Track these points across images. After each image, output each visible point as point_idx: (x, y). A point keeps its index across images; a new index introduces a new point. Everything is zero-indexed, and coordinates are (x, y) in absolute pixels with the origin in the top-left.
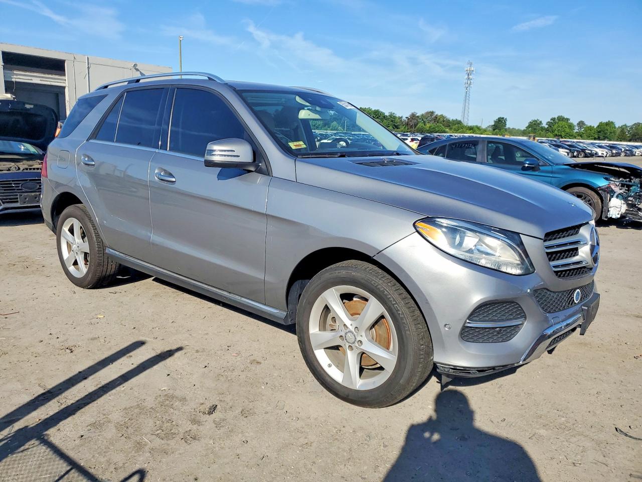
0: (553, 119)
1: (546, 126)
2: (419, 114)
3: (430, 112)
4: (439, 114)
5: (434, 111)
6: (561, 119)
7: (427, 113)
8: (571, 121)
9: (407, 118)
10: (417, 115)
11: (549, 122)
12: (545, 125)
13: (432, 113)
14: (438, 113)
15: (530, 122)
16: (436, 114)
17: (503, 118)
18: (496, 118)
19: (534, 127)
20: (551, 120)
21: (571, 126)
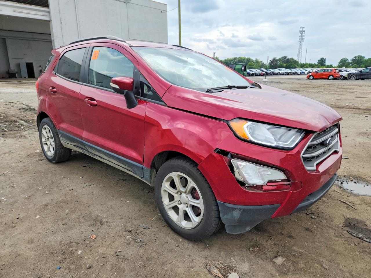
0: (355, 57)
2: (277, 58)
5: (287, 56)
6: (359, 57)
7: (283, 57)
9: (270, 61)
10: (276, 59)
11: (352, 59)
12: (350, 61)
13: (286, 57)
14: (289, 57)
15: (342, 60)
17: (324, 58)
19: (344, 63)
20: (354, 57)
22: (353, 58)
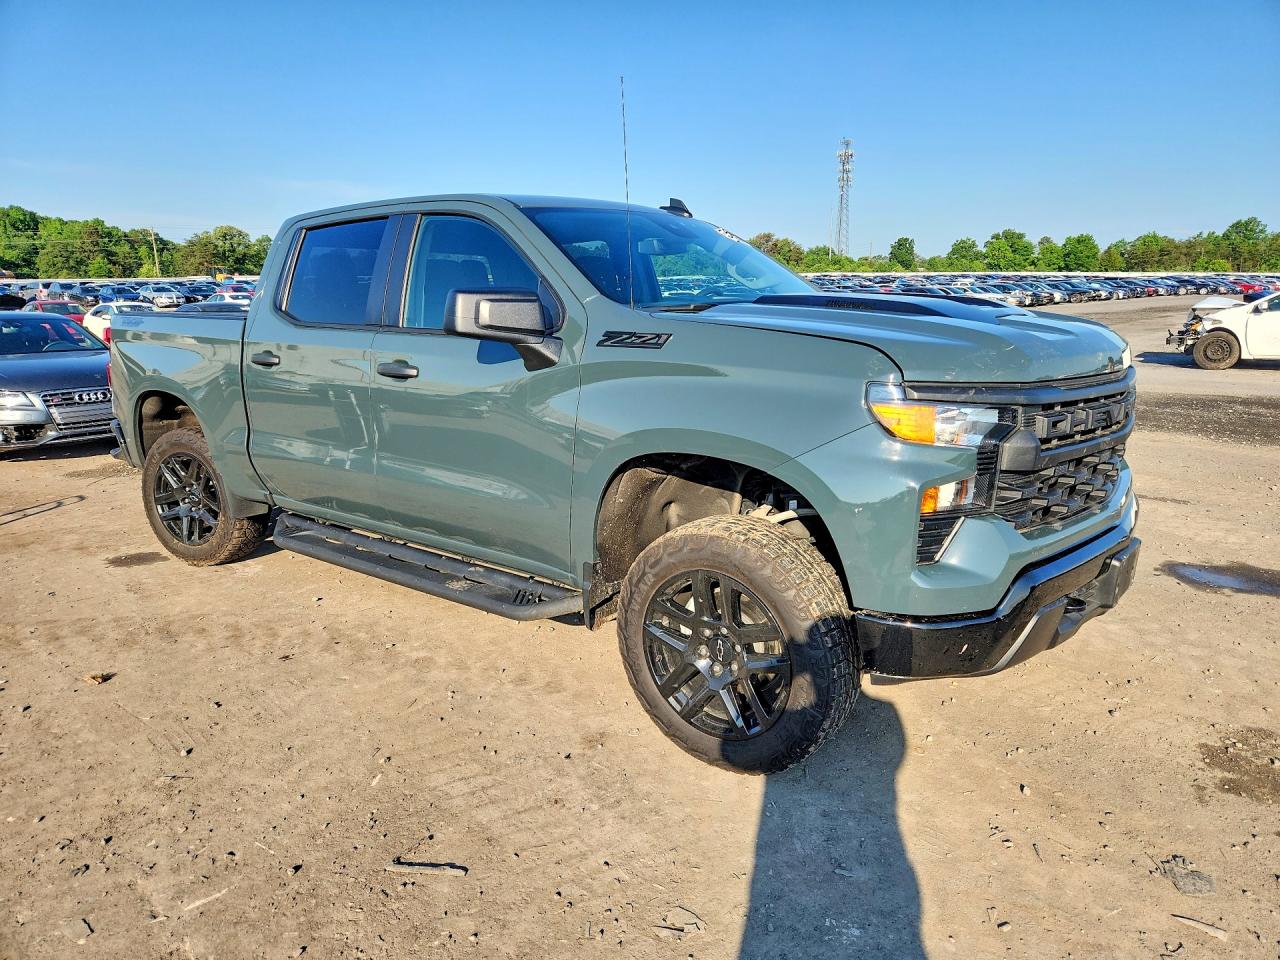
0: (996, 237)
1: (984, 251)
3: (765, 236)
4: (781, 239)
5: (772, 233)
6: (1008, 234)
7: (762, 236)
8: (1027, 238)
11: (988, 242)
12: (981, 248)
13: (769, 237)
15: (955, 244)
16: (775, 238)
17: (907, 239)
18: (894, 241)
19: (962, 253)
20: (993, 237)
21: (1028, 248)
22: (989, 239)
